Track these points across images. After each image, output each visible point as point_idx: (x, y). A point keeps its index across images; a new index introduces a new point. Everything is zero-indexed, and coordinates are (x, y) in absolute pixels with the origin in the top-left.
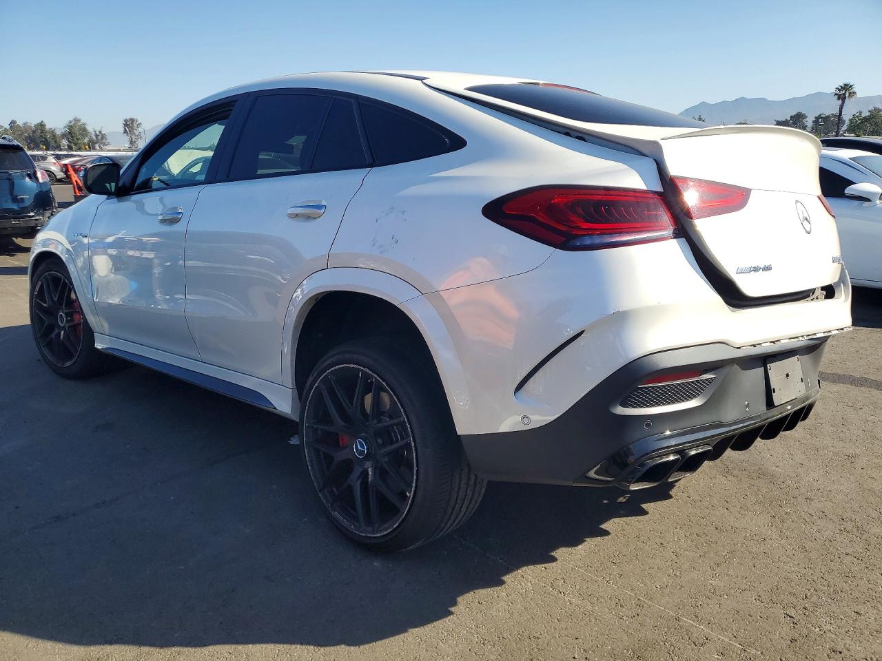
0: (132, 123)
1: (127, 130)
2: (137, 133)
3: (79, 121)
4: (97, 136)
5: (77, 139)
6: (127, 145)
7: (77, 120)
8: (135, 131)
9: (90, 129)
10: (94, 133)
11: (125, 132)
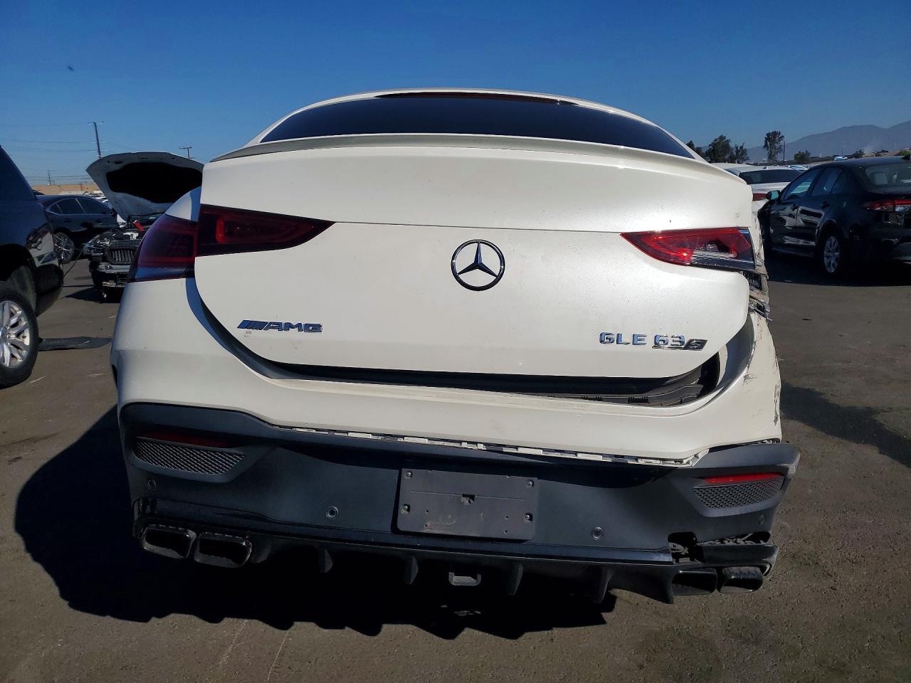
0: (775, 137)
1: (769, 144)
2: (777, 146)
3: (724, 138)
4: (737, 151)
5: (719, 156)
6: (765, 159)
7: (722, 138)
8: (776, 144)
9: (732, 145)
10: (735, 149)
11: (766, 145)
